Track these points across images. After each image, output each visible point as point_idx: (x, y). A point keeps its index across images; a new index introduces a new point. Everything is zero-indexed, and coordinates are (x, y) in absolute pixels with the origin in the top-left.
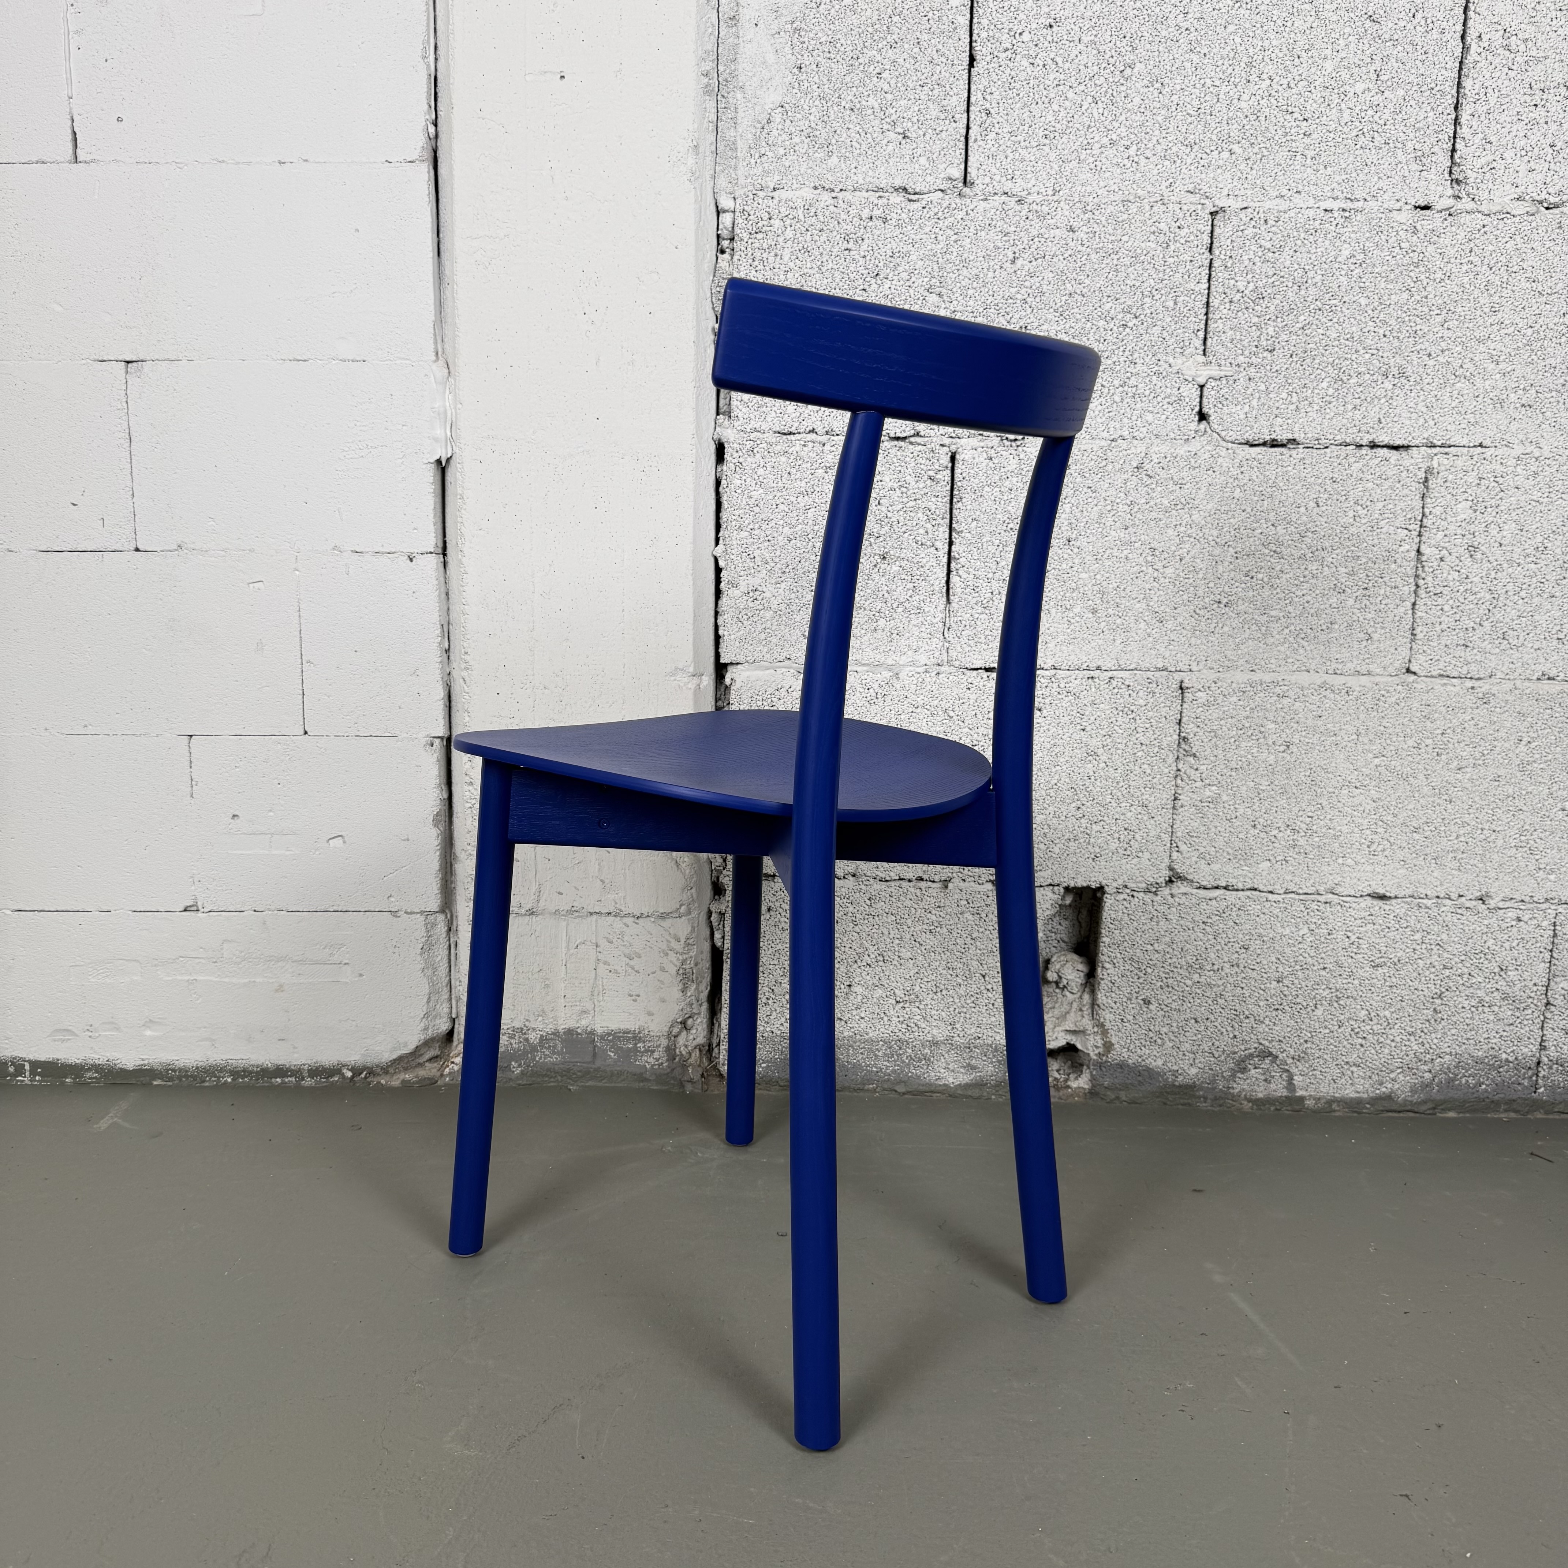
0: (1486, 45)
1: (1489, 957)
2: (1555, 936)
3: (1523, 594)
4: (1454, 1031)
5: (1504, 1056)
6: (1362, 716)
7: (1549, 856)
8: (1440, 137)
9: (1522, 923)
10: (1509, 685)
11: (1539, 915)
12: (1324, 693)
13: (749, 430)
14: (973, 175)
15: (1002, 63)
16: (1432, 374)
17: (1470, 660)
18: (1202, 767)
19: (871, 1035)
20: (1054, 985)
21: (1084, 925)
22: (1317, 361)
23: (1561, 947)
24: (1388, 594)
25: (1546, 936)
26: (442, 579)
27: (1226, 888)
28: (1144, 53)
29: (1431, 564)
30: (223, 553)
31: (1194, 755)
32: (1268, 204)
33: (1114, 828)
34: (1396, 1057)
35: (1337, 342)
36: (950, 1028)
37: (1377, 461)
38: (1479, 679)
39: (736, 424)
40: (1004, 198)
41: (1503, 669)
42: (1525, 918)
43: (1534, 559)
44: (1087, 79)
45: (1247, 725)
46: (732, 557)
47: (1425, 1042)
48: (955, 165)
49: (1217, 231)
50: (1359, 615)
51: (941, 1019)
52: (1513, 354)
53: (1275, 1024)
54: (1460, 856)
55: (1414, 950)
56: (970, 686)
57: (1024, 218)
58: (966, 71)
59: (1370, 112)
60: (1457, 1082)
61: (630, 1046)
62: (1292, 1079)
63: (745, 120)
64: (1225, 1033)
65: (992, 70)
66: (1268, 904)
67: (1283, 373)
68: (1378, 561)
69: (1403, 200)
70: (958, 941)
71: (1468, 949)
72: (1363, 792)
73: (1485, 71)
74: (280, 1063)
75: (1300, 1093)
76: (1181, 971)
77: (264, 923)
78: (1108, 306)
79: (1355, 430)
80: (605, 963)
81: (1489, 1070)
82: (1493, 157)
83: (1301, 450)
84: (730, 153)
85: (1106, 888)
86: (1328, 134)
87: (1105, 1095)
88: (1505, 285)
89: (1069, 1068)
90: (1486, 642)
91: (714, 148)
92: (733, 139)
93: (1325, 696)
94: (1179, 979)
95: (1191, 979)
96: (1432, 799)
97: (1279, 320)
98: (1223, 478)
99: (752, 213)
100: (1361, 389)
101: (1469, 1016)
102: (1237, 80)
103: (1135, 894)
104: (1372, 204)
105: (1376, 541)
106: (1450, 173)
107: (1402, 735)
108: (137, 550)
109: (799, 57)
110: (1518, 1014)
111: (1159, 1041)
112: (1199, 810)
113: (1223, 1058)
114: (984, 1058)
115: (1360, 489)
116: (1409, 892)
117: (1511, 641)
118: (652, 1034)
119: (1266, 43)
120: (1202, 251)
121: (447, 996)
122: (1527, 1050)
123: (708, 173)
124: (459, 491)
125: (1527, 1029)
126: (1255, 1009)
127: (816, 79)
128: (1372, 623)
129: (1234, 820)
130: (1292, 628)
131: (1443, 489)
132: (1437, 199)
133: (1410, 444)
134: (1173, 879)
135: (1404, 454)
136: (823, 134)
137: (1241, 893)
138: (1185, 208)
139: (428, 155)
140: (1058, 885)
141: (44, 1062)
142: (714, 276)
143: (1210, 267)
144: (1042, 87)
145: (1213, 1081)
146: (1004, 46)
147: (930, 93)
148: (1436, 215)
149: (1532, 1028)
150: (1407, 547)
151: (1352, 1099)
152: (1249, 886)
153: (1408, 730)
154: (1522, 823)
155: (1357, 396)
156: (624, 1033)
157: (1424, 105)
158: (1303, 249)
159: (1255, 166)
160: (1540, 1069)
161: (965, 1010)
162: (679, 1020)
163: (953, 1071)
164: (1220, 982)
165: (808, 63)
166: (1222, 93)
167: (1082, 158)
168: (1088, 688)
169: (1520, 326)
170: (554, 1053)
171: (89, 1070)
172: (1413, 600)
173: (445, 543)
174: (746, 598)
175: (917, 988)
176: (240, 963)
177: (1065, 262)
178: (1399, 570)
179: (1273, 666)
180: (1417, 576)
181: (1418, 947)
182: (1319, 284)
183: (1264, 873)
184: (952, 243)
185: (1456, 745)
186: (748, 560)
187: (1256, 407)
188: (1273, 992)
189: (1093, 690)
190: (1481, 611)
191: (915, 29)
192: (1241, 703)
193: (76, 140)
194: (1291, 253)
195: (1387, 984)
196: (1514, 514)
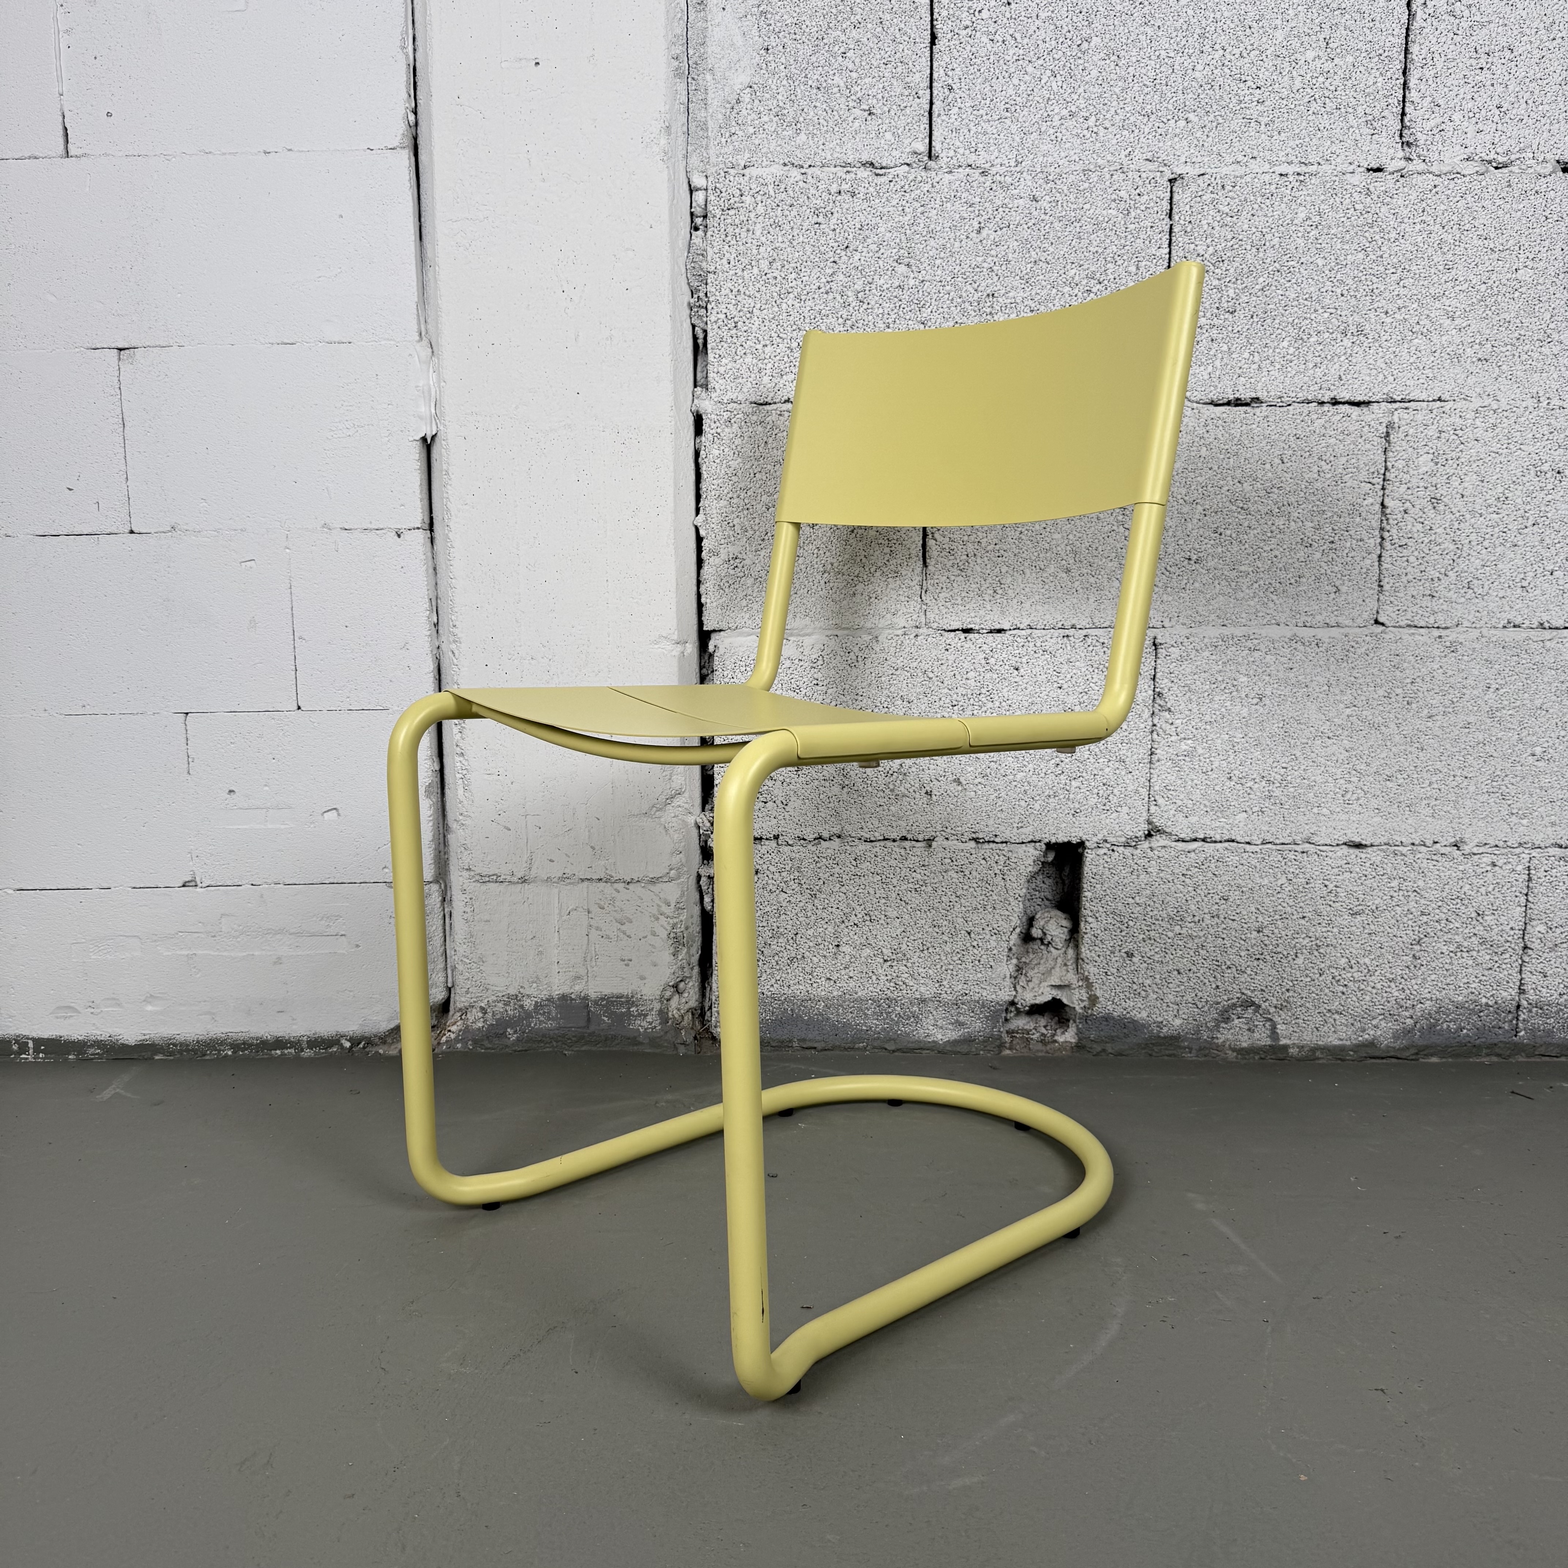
0: (1431, 11)
1: (1466, 902)
2: (1530, 880)
3: (1486, 544)
4: (1433, 977)
5: (1484, 1000)
6: (1332, 668)
7: (1521, 801)
8: (1390, 101)
9: (1497, 868)
10: (1475, 633)
11: (1514, 860)
12: (1294, 645)
13: (725, 401)
14: (937, 149)
15: (963, 40)
16: (1390, 331)
17: (1436, 610)
18: (1178, 721)
19: (860, 994)
20: (1039, 942)
21: (1067, 882)
22: (1277, 321)
23: (1536, 891)
24: (1354, 547)
25: (1521, 880)
26: (429, 554)
27: (1204, 840)
28: (1100, 27)
29: (1395, 517)
30: (216, 533)
31: (1169, 710)
32: (1225, 170)
33: (1093, 784)
34: (1377, 1003)
35: (1296, 303)
36: (937, 985)
37: (1338, 417)
38: (1446, 628)
39: (713, 395)
40: (968, 170)
41: (1470, 618)
42: (1499, 863)
43: (1496, 509)
44: (1046, 53)
45: (1220, 679)
46: (713, 526)
47: (1405, 988)
48: (920, 139)
49: (1176, 197)
50: (1326, 568)
51: (929, 977)
52: (1467, 310)
53: (1256, 973)
54: (1434, 803)
55: (1392, 897)
56: (948, 647)
57: (988, 189)
58: (928, 49)
59: (1321, 79)
60: (1438, 1028)
61: (624, 1010)
62: (1275, 1028)
63: (715, 100)
64: (1208, 983)
65: (953, 47)
66: (1246, 856)
67: (1245, 334)
68: (1343, 515)
69: (1356, 163)
70: (943, 899)
71: (1445, 894)
72: (1335, 742)
73: (1431, 37)
74: (279, 1035)
75: (1283, 1042)
76: (1163, 924)
77: (262, 896)
78: (1073, 271)
79: (1317, 387)
80: (598, 929)
81: (1470, 1014)
82: (1442, 120)
83: (1264, 408)
84: (701, 133)
85: (1087, 844)
86: (1280, 101)
87: (1091, 1048)
88: (1457, 243)
89: (1056, 1024)
90: (1452, 592)
91: (685, 129)
92: (703, 119)
93: (1295, 649)
94: (1160, 931)
95: (1172, 931)
96: (1403, 747)
97: (1239, 282)
98: (1189, 437)
99: (724, 190)
100: (1321, 347)
101: (1448, 961)
102: (1191, 51)
103: (1115, 848)
104: (1326, 167)
105: (1340, 495)
106: (1401, 136)
107: (1373, 685)
108: (132, 532)
109: (766, 39)
110: (1496, 958)
111: (1143, 993)
112: (1175, 764)
113: (1206, 1009)
114: (972, 1014)
115: (1324, 445)
116: (1384, 840)
117: (1476, 590)
118: (645, 998)
119: (1218, 15)
120: (1162, 217)
121: (442, 966)
122: (1505, 994)
123: (680, 154)
124: (445, 467)
125: (1506, 973)
126: (1237, 959)
127: (783, 60)
128: (1339, 576)
129: (1210, 773)
130: (1262, 582)
131: (1404, 443)
132: (1388, 161)
133: (1371, 400)
134: (1152, 833)
135: (1365, 409)
136: (790, 112)
137: (1218, 845)
138: (1144, 175)
139: (408, 142)
140: (1040, 841)
141: (48, 1039)
142: (689, 252)
143: (1171, 232)
144: (1002, 62)
145: (1198, 1032)
146: (964, 23)
147: (894, 71)
148: (1389, 177)
149: (1510, 972)
150: (1371, 500)
151: (1335, 1047)
152: (1227, 838)
153: (1378, 680)
154: (1493, 769)
155: (1317, 354)
156: (617, 997)
157: (1373, 71)
158: (1260, 214)
159: (1211, 134)
160: (1520, 1013)
161: (951, 967)
162: (671, 984)
163: (941, 1028)
164: (1201, 934)
165: (774, 45)
166: (1177, 64)
167: (1043, 130)
168: (1063, 646)
169: (1474, 282)
170: (549, 1019)
171: (92, 1046)
172: (1379, 552)
173: (431, 519)
174: (726, 566)
175: (904, 947)
176: (238, 937)
177: (1029, 231)
178: (1364, 523)
179: (1244, 620)
180: (1382, 529)
181: (1395, 894)
182: (1277, 246)
183: (1241, 825)
184: (919, 215)
185: (1426, 693)
186: (728, 529)
187: (1219, 367)
188: (1254, 942)
189: (1069, 648)
190: (1446, 561)
191: (877, 9)
192: (1214, 657)
193: (67, 135)
194: (1249, 216)
195: (1366, 931)
196: (1474, 465)
